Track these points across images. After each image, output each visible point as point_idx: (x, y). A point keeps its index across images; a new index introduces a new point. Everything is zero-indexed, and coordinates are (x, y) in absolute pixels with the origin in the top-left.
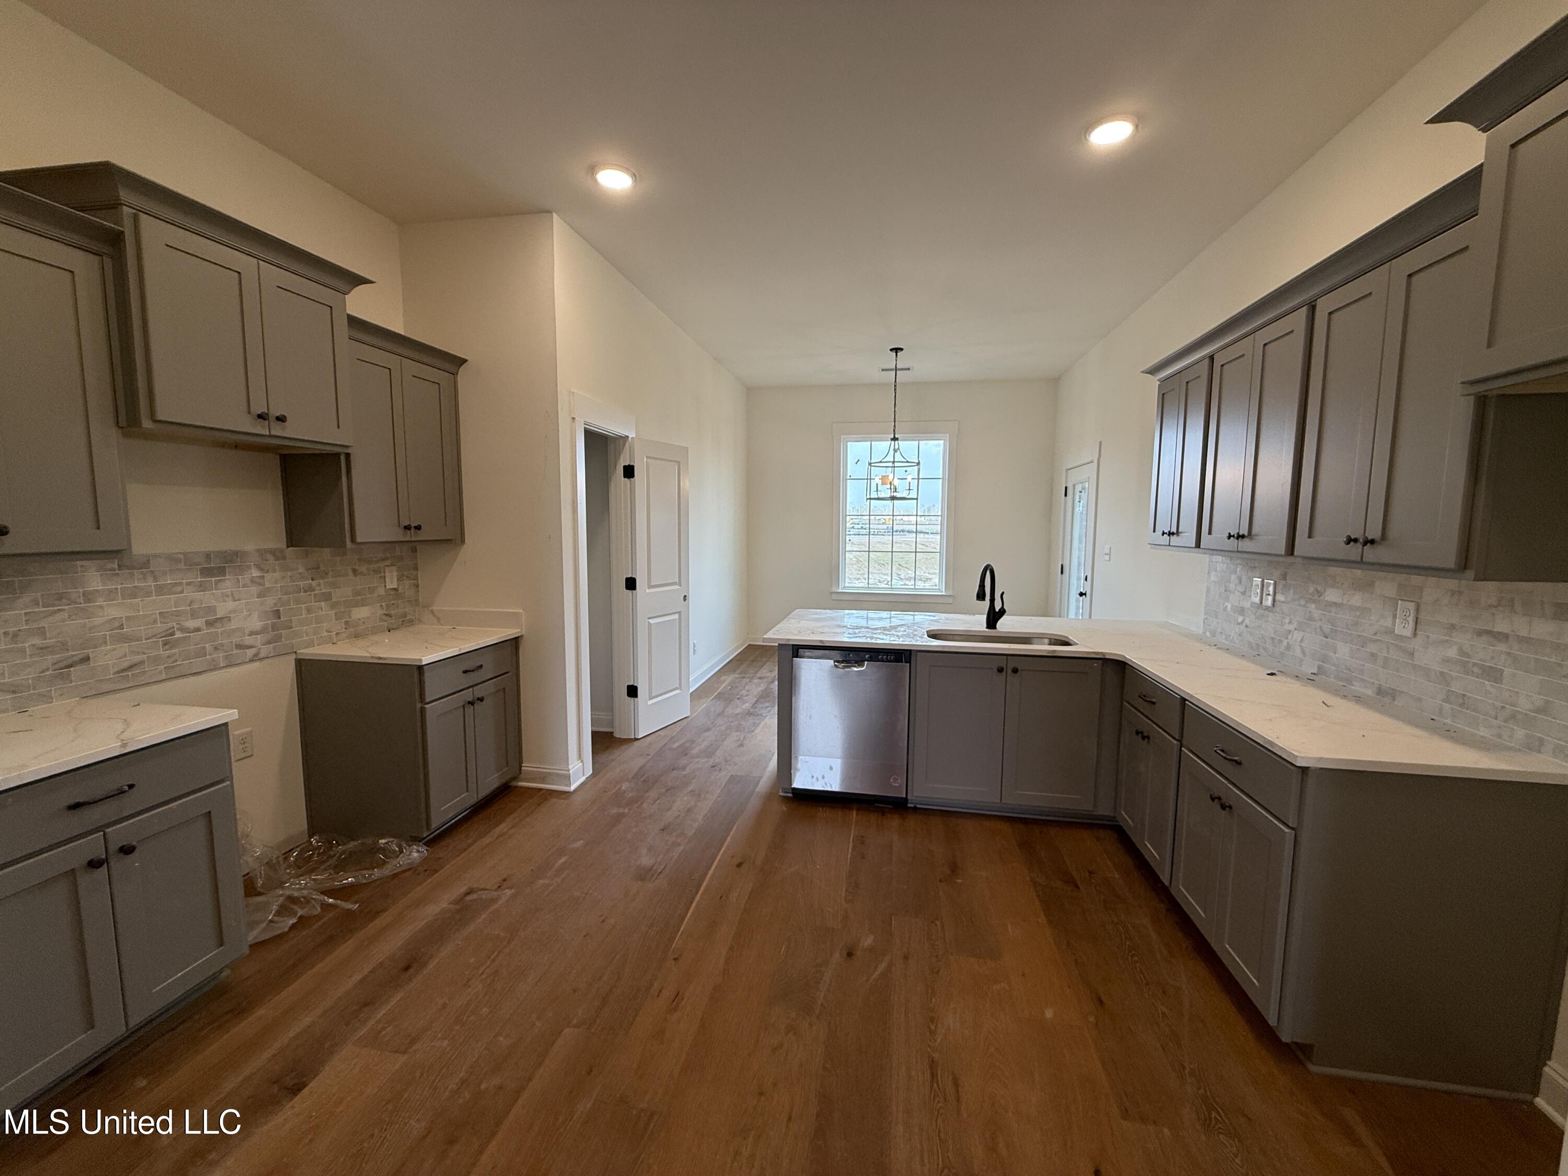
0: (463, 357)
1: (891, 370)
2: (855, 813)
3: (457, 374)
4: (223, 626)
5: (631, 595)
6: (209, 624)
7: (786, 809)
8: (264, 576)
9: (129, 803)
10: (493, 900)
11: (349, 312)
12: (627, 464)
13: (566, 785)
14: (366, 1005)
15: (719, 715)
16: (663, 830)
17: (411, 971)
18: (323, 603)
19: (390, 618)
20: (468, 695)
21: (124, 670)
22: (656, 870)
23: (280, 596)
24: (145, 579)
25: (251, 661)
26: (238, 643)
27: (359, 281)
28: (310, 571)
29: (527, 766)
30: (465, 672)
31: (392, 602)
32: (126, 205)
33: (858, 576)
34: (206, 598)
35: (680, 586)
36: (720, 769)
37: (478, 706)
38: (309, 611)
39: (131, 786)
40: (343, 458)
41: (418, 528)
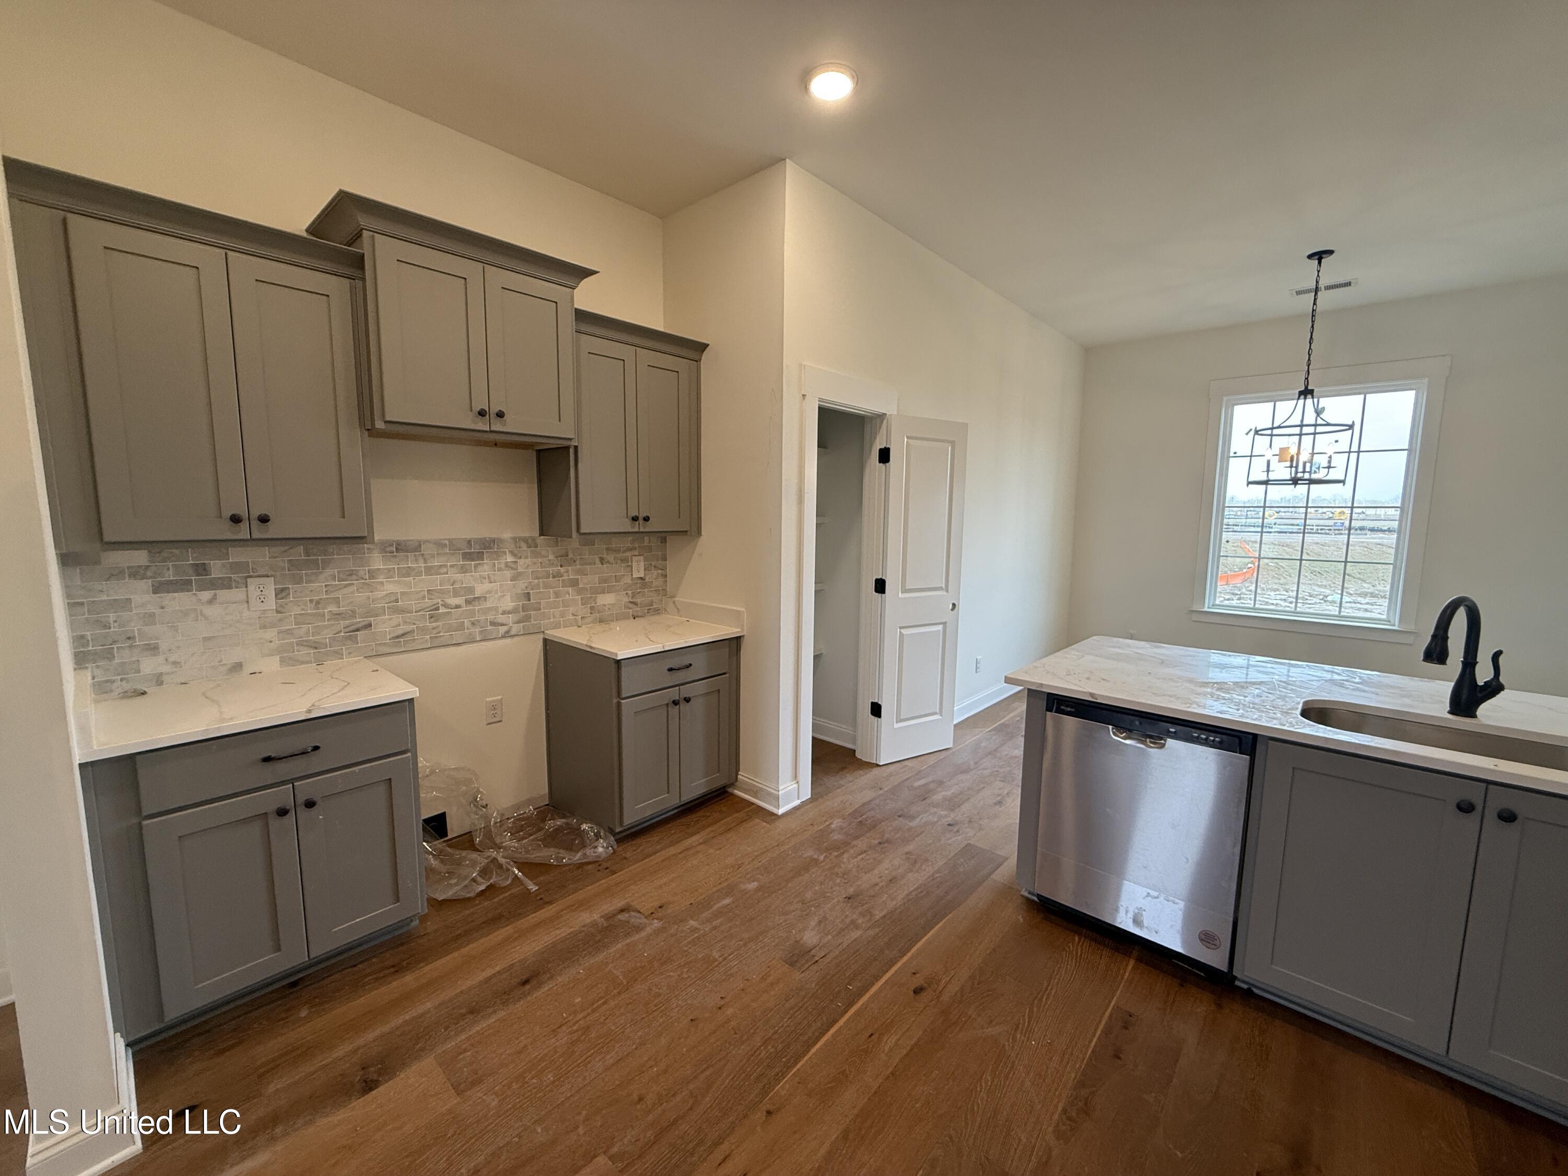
0: (706, 342)
1: (1308, 291)
2: (1132, 963)
3: (700, 360)
4: (479, 604)
5: (880, 598)
6: (468, 602)
7: (1022, 920)
8: (517, 562)
9: (315, 763)
10: (638, 929)
11: (576, 306)
12: (883, 447)
13: (775, 807)
14: (472, 1012)
15: (990, 753)
16: (849, 898)
17: (527, 987)
18: (570, 588)
19: (635, 606)
20: (674, 694)
21: (398, 637)
22: (813, 956)
23: (531, 581)
24: (416, 560)
25: (503, 637)
26: (492, 620)
27: (588, 273)
28: (559, 558)
29: (743, 776)
30: (670, 670)
31: (639, 591)
32: (366, 229)
33: (1275, 587)
34: (467, 579)
35: (947, 591)
36: (958, 831)
37: (684, 706)
38: (557, 595)
39: (316, 748)
40: (572, 451)
41: (646, 519)
